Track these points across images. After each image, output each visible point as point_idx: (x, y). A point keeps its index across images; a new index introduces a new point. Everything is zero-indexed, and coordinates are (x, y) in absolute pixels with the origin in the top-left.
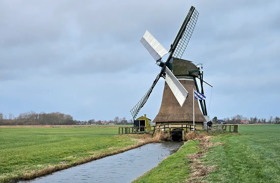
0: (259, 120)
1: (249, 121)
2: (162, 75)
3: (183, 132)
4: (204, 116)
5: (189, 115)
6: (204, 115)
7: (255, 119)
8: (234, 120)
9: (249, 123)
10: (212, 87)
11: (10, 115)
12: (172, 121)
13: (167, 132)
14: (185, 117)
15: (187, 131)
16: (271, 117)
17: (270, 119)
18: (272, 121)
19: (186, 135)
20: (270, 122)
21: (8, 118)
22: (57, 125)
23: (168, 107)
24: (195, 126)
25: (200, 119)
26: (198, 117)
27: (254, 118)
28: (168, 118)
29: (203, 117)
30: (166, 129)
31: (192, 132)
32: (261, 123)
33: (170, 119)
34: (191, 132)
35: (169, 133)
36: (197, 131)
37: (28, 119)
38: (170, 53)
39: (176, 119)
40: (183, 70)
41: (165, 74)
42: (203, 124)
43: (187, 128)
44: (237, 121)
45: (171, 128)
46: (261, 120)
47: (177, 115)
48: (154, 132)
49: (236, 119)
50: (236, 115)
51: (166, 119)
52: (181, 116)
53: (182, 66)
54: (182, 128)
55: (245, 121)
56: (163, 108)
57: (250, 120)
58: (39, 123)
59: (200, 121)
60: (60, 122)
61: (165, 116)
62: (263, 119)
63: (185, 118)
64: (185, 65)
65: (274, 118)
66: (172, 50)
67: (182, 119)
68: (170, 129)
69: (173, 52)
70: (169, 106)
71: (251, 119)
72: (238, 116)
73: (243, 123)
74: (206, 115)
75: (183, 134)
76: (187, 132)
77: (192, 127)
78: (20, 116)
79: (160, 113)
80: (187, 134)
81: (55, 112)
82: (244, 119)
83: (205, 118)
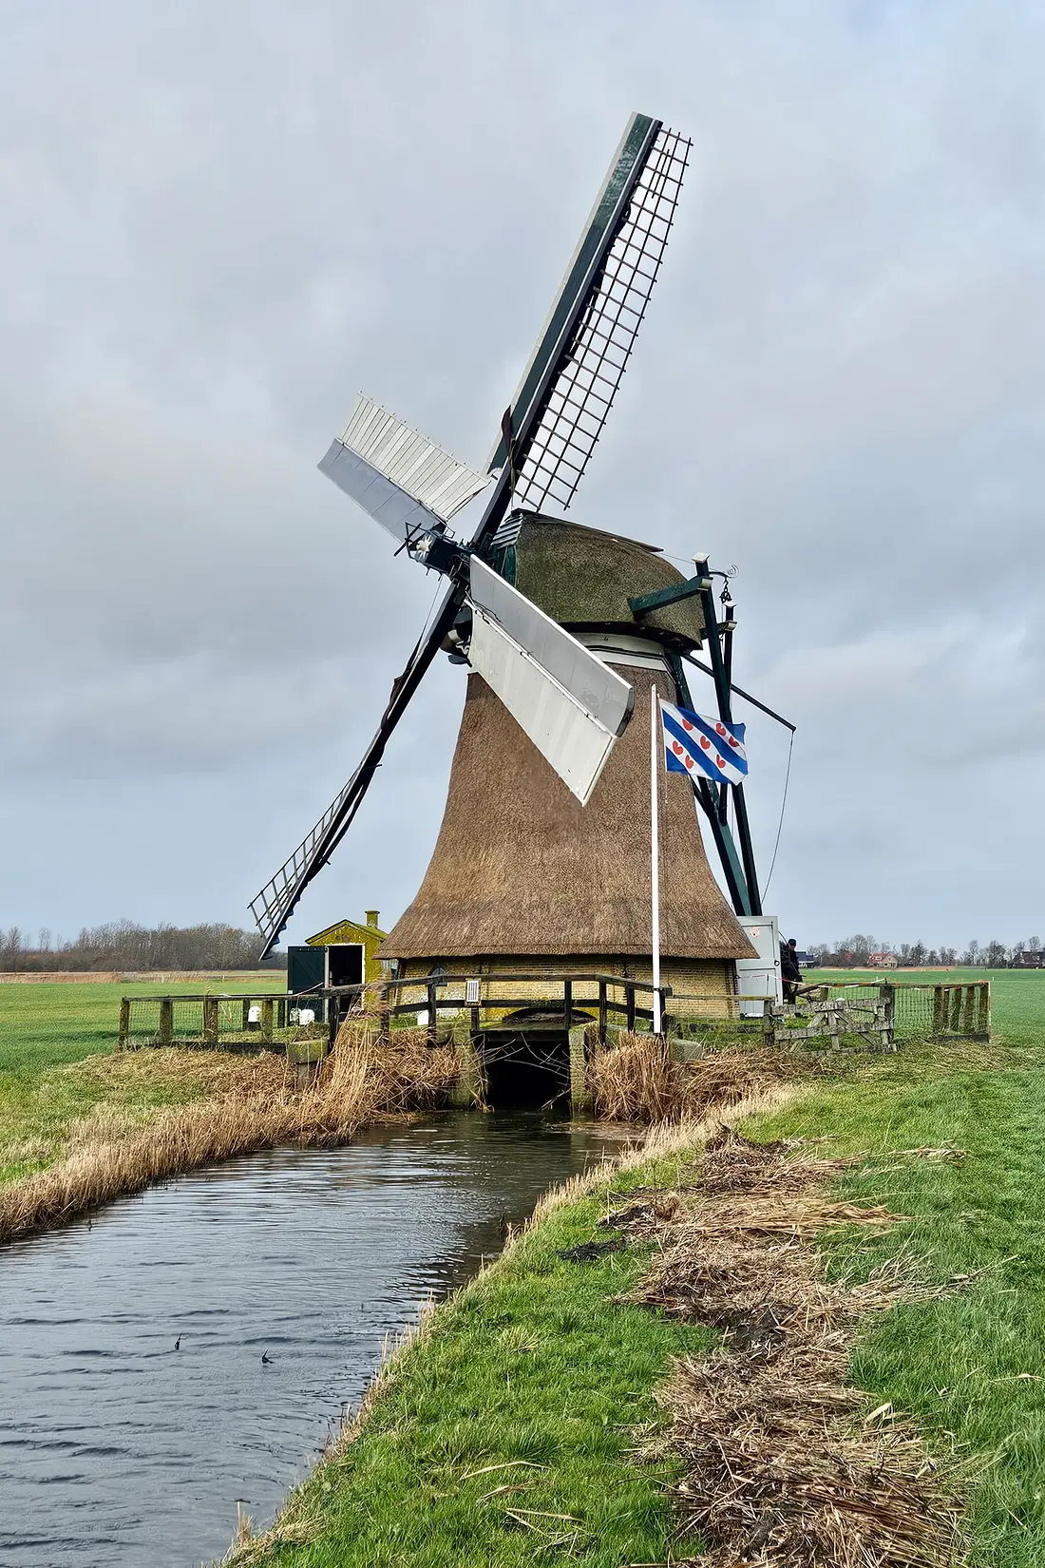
0: (932, 953)
1: (896, 957)
2: (453, 634)
3: (576, 1036)
4: (742, 920)
5: (629, 912)
6: (740, 912)
7: (919, 951)
8: (843, 952)
9: (899, 966)
10: (794, 729)
11: (45, 935)
12: (500, 950)
13: (447, 1042)
14: (598, 920)
15: (603, 1029)
16: (974, 944)
17: (969, 951)
18: (976, 957)
19: (598, 1067)
20: (968, 962)
21: (35, 945)
22: (214, 969)
23: (482, 854)
24: (664, 994)
25: (713, 941)
26: (694, 926)
27: (913, 945)
28: (474, 927)
29: (736, 931)
30: (440, 1012)
31: (641, 1042)
32: (938, 963)
33: (488, 937)
34: (631, 1044)
35: (464, 1050)
36: (680, 1036)
37: (109, 950)
38: (499, 472)
39: (530, 938)
40: (589, 595)
41: (466, 630)
42: (735, 977)
43: (603, 1004)
44: (854, 956)
45: (486, 1004)
46: (938, 954)
47: (544, 905)
48: (333, 1039)
49: (853, 949)
50: (852, 935)
51: (458, 937)
52: (568, 914)
53: (586, 566)
54: (568, 1010)
55: (884, 956)
56: (448, 861)
57: (899, 951)
58: (147, 964)
59: (712, 954)
60: (225, 959)
61: (455, 913)
62: (947, 953)
63: (603, 932)
64: (607, 560)
65: (984, 944)
66: (515, 448)
67: (577, 937)
68: (475, 1014)
69: (519, 463)
70: (487, 848)
71: (905, 949)
72: (859, 938)
73: (875, 965)
74: (756, 910)
75: (576, 1059)
76: (603, 1038)
77: (642, 999)
78: (84, 939)
79: (427, 892)
80: (606, 1061)
81: (211, 924)
82: (879, 951)
83: (749, 932)
